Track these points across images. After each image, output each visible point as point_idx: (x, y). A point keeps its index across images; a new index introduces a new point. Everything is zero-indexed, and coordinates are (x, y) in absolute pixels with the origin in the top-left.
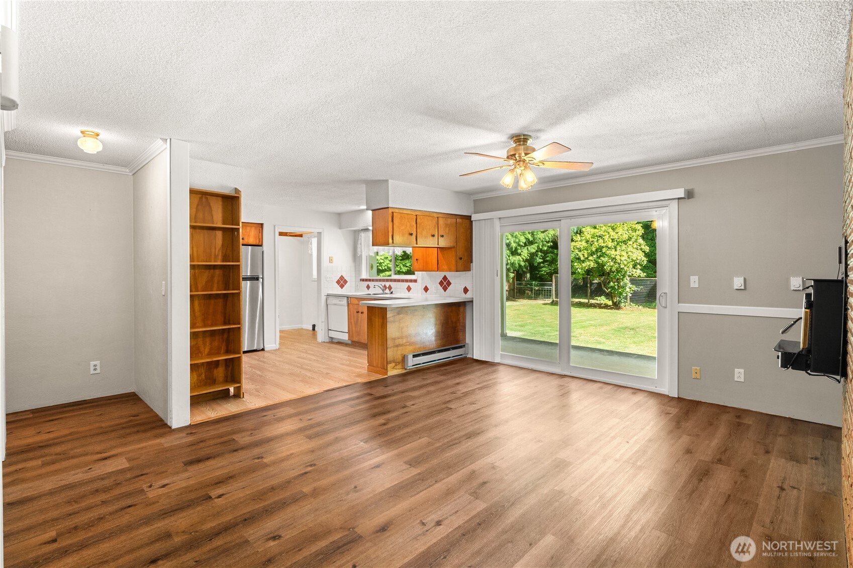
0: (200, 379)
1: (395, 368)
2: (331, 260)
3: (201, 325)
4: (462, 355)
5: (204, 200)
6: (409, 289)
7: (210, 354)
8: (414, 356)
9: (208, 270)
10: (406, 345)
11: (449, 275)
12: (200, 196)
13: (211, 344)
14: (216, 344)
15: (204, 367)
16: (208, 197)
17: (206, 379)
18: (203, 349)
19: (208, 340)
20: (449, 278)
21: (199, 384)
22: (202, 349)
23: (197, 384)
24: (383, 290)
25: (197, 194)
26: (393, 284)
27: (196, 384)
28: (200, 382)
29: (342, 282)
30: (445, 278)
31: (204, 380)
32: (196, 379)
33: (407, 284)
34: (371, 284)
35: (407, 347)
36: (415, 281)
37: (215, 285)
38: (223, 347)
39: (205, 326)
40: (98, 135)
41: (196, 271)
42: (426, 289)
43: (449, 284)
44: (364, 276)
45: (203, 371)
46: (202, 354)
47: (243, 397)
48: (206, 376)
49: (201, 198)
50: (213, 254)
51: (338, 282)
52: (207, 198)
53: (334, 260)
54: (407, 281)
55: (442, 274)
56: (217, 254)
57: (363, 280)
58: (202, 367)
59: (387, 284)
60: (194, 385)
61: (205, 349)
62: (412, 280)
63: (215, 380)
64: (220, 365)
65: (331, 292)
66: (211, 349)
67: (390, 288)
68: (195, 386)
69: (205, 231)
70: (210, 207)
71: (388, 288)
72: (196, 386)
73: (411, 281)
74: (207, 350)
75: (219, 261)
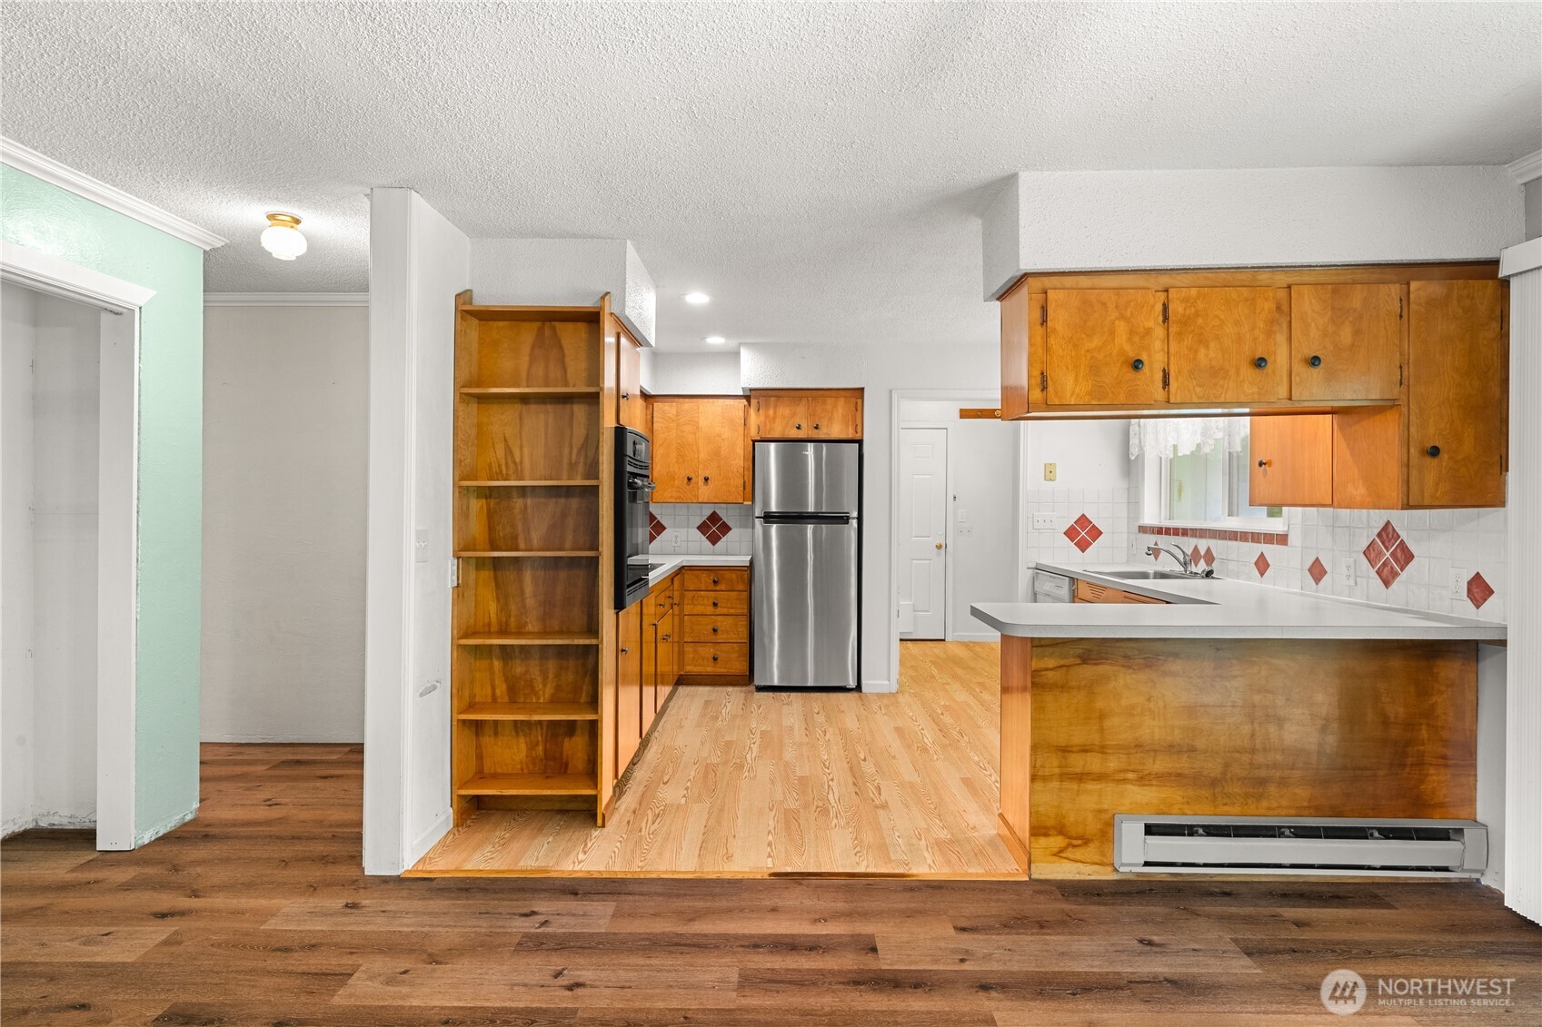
0: (534, 755)
1: (1067, 854)
2: (1049, 473)
3: (536, 630)
4: (1446, 869)
5: (547, 332)
6: (1262, 565)
7: (555, 702)
8: (1150, 830)
9: (554, 500)
10: (1125, 781)
11: (1404, 521)
12: (537, 325)
13: (558, 676)
14: (569, 677)
15: (542, 728)
16: (557, 325)
17: (546, 759)
18: (541, 686)
19: (552, 666)
20: (1403, 535)
21: (531, 767)
22: (539, 685)
23: (527, 764)
24: (1185, 564)
25: (531, 320)
26: (1216, 546)
27: (524, 766)
28: (534, 763)
29: (1083, 533)
30: (1387, 533)
31: (542, 760)
32: (524, 753)
33: (1256, 549)
34: (1164, 542)
35: (1130, 787)
36: (1282, 539)
37: (569, 537)
38: (584, 688)
39: (545, 633)
40: (297, 221)
41: (529, 501)
42: (1317, 571)
43: (1406, 556)
44: (1151, 517)
45: (540, 739)
46: (539, 698)
47: (603, 826)
48: (545, 750)
49: (540, 331)
50: (566, 461)
51: (1070, 533)
52: (554, 329)
53: (1059, 472)
54: (1255, 537)
55: (1378, 518)
56: (573, 461)
57: (1143, 529)
58: (539, 728)
59: (1203, 544)
60: (519, 767)
61: (545, 686)
62: (1271, 535)
63: (567, 765)
64: (578, 732)
65: (1046, 561)
66: (558, 688)
67: (1209, 557)
68: (522, 769)
69: (550, 407)
70: (561, 348)
71: (1205, 556)
72: (526, 771)
73: (1269, 538)
74: (549, 691)
75: (579, 477)
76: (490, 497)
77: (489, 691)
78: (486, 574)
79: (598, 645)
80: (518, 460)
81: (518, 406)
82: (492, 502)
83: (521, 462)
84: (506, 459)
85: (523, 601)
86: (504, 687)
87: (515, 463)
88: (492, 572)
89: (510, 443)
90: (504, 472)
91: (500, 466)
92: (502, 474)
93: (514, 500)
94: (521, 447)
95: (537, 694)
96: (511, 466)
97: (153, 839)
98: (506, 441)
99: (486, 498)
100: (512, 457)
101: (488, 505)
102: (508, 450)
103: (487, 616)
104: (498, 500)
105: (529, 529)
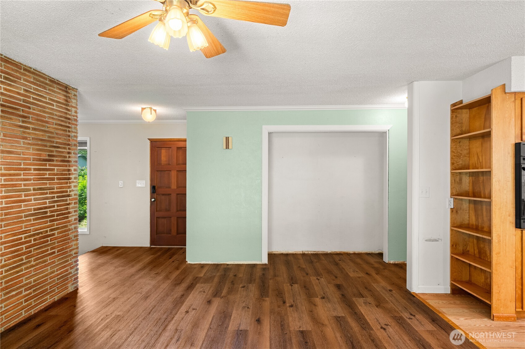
0: (487, 282)
12: (487, 105)
23: (484, 285)
28: (487, 286)
32: (484, 280)
45: (489, 276)
49: (488, 108)
72: (484, 287)
76: (473, 176)
77: (473, 251)
78: (472, 206)
79: (491, 240)
80: (481, 161)
81: (481, 140)
82: (474, 178)
83: (482, 162)
84: (477, 161)
85: (483, 218)
86: (477, 251)
87: (480, 162)
88: (473, 205)
89: (479, 155)
90: (477, 166)
91: (476, 164)
92: (476, 167)
93: (480, 177)
94: (482, 156)
95: (487, 257)
96: (479, 163)
97: (394, 263)
98: (477, 154)
99: (472, 177)
100: (479, 160)
101: (472, 179)
102: (478, 158)
103: (472, 222)
104: (475, 177)
105: (485, 189)
